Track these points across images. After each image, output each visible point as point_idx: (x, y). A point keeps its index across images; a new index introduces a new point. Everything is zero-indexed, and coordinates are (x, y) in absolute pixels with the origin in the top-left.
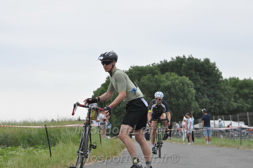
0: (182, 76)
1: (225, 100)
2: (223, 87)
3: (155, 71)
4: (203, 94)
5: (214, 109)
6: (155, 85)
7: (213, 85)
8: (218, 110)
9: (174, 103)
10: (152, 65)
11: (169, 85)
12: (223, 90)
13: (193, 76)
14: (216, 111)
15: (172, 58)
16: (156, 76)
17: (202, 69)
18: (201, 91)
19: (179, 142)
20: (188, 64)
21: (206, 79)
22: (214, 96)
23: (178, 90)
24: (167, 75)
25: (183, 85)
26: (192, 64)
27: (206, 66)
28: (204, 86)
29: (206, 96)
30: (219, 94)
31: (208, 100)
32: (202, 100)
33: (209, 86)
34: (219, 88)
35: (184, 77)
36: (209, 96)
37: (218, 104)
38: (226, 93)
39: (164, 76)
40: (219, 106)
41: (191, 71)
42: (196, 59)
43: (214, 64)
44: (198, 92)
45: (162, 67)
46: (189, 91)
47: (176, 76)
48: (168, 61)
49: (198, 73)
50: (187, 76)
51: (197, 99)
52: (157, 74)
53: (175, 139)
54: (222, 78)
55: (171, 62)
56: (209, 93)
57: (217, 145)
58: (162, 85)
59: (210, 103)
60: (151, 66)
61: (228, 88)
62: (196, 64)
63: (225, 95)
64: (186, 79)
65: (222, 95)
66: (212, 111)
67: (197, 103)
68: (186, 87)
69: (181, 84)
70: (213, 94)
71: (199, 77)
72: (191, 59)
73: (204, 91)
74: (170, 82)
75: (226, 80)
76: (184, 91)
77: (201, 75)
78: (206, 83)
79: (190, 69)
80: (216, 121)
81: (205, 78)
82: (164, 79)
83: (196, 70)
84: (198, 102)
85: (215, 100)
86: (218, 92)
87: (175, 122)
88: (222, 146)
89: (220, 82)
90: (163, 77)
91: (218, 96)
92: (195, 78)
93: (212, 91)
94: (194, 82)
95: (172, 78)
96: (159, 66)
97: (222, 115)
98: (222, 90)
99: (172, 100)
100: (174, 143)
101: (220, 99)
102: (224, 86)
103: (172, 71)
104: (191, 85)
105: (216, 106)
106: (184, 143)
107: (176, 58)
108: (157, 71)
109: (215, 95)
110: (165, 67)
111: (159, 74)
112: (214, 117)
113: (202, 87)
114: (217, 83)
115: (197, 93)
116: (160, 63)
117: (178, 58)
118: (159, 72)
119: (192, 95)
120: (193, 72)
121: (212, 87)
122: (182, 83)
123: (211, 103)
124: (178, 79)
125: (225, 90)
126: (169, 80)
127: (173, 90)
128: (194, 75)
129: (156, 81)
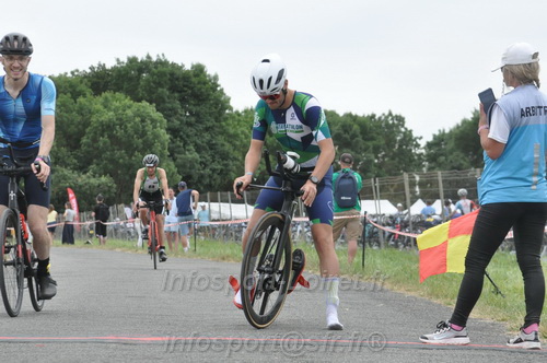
0: (139, 100)
1: (235, 159)
2: (232, 131)
3: (78, 89)
4: (185, 144)
5: (210, 176)
6: (79, 118)
7: (209, 124)
8: (218, 180)
9: (121, 161)
10: (72, 73)
11: (110, 120)
12: (232, 137)
13: (164, 102)
14: (213, 182)
15: (118, 60)
16: (81, 99)
17: (184, 86)
18: (181, 137)
19: (130, 249)
20: (153, 74)
21: (194, 109)
22: (211, 149)
23: (130, 131)
24: (106, 99)
25: (143, 121)
26: (162, 74)
27: (194, 80)
28: (189, 124)
29: (192, 147)
30: (223, 145)
31: (196, 155)
32: (183, 156)
33: (201, 127)
34: (224, 132)
35: (145, 103)
36: (198, 149)
37: (219, 167)
38: (238, 143)
39: (100, 99)
40: (222, 170)
41: (160, 90)
42: (173, 65)
43: (216, 78)
44: (176, 137)
45: (95, 80)
46: (156, 136)
47: (128, 101)
48: (108, 67)
49: (176, 95)
50: (151, 103)
51: (172, 155)
52: (84, 96)
53: (120, 242)
54: (231, 109)
55: (114, 69)
56: (199, 142)
57: (214, 257)
58: (94, 119)
59: (201, 163)
60: (69, 75)
61: (243, 132)
62: (172, 74)
63: (235, 147)
64: (149, 109)
65: (228, 147)
66: (207, 181)
67: (172, 163)
68: (149, 127)
69: (138, 119)
70: (209, 143)
71: (177, 104)
72: (162, 63)
73: (188, 136)
74: (112, 113)
75: (237, 113)
76: (143, 134)
77: (183, 100)
78: (193, 119)
79: (160, 85)
80: (212, 204)
81: (191, 107)
82: (99, 107)
83: (173, 89)
84: (174, 160)
85: (213, 157)
86: (220, 139)
87: (123, 205)
88: (223, 259)
89: (226, 119)
90: (97, 103)
91: (220, 148)
92: (170, 106)
93: (207, 136)
94: (166, 116)
95: (118, 104)
96: (86, 76)
97: (227, 191)
98: (230, 136)
99: (117, 154)
100: (118, 250)
101: (224, 156)
102: (234, 127)
103: (118, 89)
104: (161, 122)
105: (214, 170)
106: (140, 251)
107: (129, 59)
108: (82, 87)
109: (212, 146)
110: (101, 81)
111: (88, 95)
112: (208, 194)
113: (185, 127)
114: (217, 120)
115: (173, 142)
116: (89, 71)
117: (132, 61)
118: (89, 92)
119: (163, 144)
120: (165, 91)
121: (207, 129)
122: (139, 116)
123: (204, 164)
124: (129, 107)
125: (235, 136)
126: (110, 110)
127: (119, 132)
128: (167, 100)
129: (80, 111)
